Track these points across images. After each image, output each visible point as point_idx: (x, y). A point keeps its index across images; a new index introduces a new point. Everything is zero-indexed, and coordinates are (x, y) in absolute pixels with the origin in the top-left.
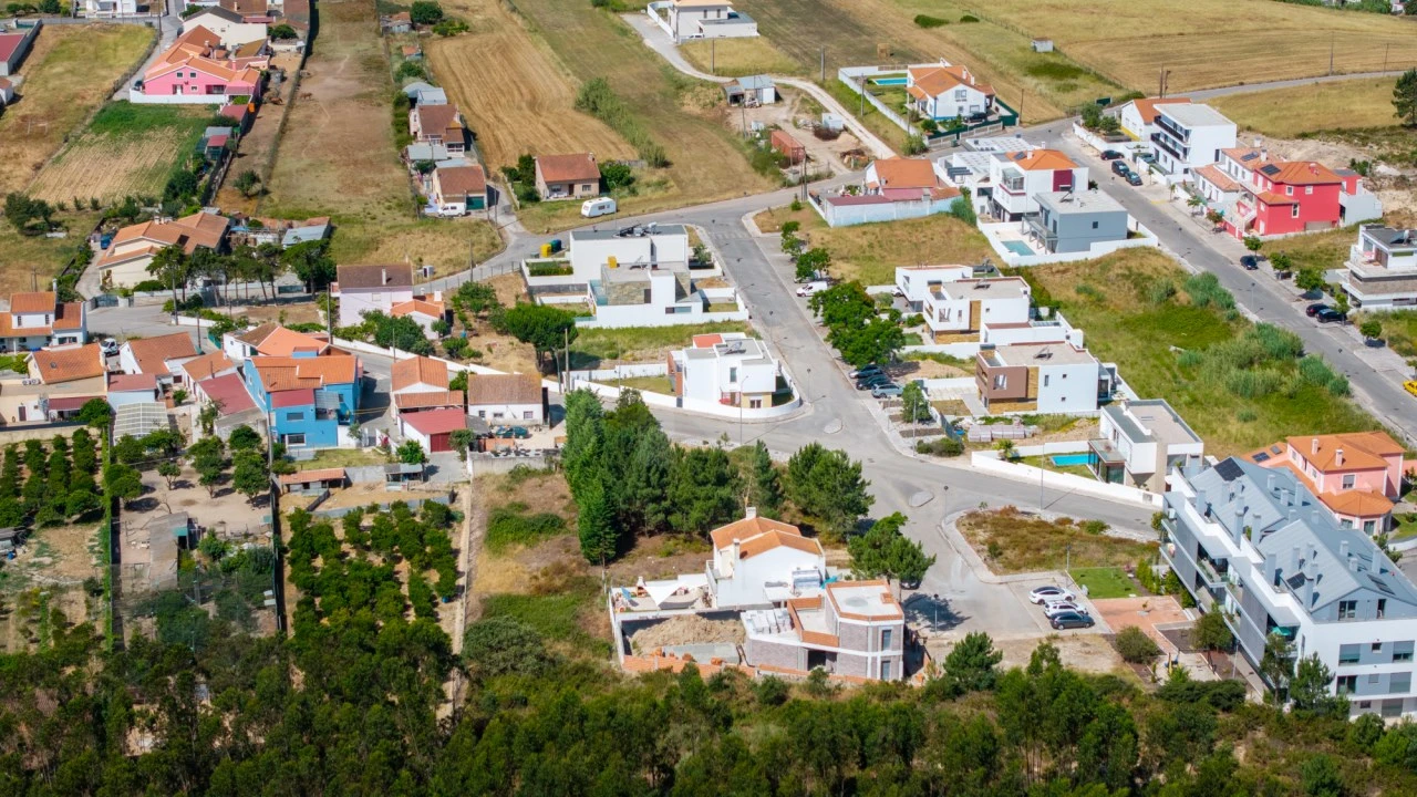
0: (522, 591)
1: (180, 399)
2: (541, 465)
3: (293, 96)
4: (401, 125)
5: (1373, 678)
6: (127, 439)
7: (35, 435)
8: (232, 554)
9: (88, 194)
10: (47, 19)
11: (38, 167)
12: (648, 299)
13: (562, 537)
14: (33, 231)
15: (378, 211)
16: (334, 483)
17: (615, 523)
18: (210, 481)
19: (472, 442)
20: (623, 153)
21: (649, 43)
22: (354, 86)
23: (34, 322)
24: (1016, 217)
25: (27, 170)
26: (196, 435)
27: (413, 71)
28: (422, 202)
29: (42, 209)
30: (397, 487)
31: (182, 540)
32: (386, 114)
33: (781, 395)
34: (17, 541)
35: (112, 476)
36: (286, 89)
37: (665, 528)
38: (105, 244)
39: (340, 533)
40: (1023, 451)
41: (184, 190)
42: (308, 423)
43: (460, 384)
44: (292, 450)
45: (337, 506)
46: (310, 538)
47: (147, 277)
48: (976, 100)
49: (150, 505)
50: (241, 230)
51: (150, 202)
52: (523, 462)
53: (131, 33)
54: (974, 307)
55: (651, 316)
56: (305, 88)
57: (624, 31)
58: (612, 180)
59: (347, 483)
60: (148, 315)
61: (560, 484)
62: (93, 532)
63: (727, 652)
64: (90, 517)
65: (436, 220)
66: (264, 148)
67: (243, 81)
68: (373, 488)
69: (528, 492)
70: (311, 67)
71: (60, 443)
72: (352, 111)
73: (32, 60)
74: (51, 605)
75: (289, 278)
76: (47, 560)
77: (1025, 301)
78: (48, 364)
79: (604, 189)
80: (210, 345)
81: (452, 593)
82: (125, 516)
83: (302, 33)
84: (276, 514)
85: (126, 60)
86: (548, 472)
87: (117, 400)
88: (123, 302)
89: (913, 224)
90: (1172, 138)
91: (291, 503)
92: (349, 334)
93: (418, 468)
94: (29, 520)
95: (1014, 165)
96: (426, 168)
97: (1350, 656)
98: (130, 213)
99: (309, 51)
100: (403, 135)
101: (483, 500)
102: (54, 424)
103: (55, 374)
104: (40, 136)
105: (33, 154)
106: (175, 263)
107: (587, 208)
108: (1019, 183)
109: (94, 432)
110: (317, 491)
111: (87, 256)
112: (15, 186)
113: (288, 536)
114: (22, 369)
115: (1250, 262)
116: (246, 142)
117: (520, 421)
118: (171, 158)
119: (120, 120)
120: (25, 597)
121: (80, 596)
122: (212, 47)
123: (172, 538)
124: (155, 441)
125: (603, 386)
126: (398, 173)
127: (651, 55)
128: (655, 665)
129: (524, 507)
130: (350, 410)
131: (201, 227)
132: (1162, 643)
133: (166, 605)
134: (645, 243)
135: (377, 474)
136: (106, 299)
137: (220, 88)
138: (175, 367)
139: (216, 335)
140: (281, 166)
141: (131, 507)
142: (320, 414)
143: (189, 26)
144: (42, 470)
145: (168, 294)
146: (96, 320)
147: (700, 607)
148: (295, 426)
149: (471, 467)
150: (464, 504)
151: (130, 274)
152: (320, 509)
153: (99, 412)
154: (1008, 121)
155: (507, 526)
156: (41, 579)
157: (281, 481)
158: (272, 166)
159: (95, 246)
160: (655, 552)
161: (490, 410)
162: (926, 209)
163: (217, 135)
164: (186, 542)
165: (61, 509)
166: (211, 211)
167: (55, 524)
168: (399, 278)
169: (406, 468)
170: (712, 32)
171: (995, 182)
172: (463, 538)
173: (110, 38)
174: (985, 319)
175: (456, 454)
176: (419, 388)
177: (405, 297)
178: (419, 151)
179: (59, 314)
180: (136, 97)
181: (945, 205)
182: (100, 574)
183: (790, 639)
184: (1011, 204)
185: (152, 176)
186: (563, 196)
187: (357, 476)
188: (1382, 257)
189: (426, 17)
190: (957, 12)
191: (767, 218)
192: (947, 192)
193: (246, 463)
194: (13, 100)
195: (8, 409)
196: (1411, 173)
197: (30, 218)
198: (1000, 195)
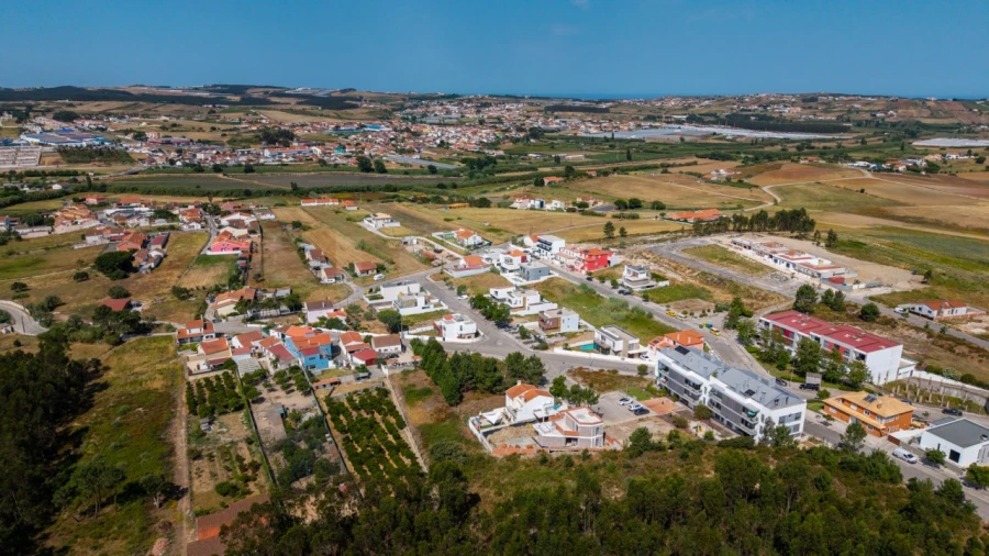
0: (430, 422)
1: (260, 355)
2: (413, 368)
3: (262, 251)
4: (303, 256)
6: (247, 375)
7: (206, 375)
8: (306, 418)
9: (201, 285)
10: (172, 232)
11: (179, 277)
12: (416, 305)
13: (433, 396)
14: (183, 298)
15: (305, 283)
16: (336, 383)
17: (459, 390)
18: (284, 388)
19: (380, 361)
20: (380, 261)
21: (369, 229)
23: (196, 331)
24: (512, 271)
25: (176, 278)
26: (272, 371)
27: (300, 240)
28: (320, 279)
29: (185, 291)
30: (360, 382)
31: (282, 415)
32: (295, 254)
33: (477, 334)
34: (210, 423)
35: (245, 391)
36: (259, 248)
38: (212, 301)
39: (346, 404)
40: (569, 346)
41: (235, 281)
42: (317, 361)
43: (368, 340)
44: (313, 371)
45: (340, 393)
46: (335, 408)
47: (233, 311)
48: (479, 239)
49: (262, 400)
50: (259, 292)
51: (224, 286)
52: (406, 368)
53: (200, 235)
54: (524, 299)
55: (418, 310)
56: (265, 247)
57: (360, 227)
58: (380, 269)
59: (340, 383)
60: (234, 325)
61: (422, 374)
62: (241, 415)
63: (529, 442)
64: (239, 408)
65: (326, 285)
66: (258, 266)
67: (245, 245)
68: (350, 385)
69: (412, 379)
70: (264, 241)
71: (217, 378)
72: (284, 254)
73: (169, 243)
74: (232, 451)
75: (283, 307)
76: (225, 430)
77: (538, 297)
78: (205, 346)
79: (378, 272)
80: (264, 334)
81: (402, 425)
82: (254, 406)
83: (258, 231)
84: (317, 399)
85: (201, 242)
86: (415, 371)
87: (237, 359)
88: (224, 321)
90: (546, 246)
91: (320, 394)
92: (315, 325)
93: (366, 374)
94: (213, 411)
95: (508, 256)
96: (318, 269)
98: (218, 290)
99: (261, 236)
100: (306, 262)
101: (396, 384)
102: (213, 370)
103: (210, 350)
104: (177, 267)
105: (177, 273)
106: (243, 305)
107: (376, 277)
108: (511, 260)
109: (230, 372)
110: (330, 388)
111: (206, 305)
112: (173, 283)
113: (326, 409)
114: (195, 350)
115: (589, 279)
116: (251, 264)
117: (394, 351)
118: (227, 271)
119: (205, 261)
120: (219, 449)
121: (244, 445)
122: (231, 236)
123: (278, 415)
124: (256, 374)
125: (419, 336)
127: (371, 233)
128: (507, 452)
129: (414, 386)
130: (330, 354)
131: (246, 292)
132: (684, 418)
133: (287, 447)
134: (406, 287)
135: (351, 378)
136: (218, 319)
137: (237, 249)
138: (256, 343)
139: (267, 330)
140: (267, 272)
141: (254, 402)
142: (321, 357)
143: (222, 231)
144: (212, 390)
145: (242, 316)
146: (217, 328)
148: (312, 362)
149: (385, 371)
150: (389, 386)
151: (224, 311)
152: (333, 395)
153: (230, 364)
154: (490, 244)
156: (224, 439)
157: (314, 385)
158: (263, 271)
159: (208, 302)
161: (383, 349)
162: (483, 271)
163: (241, 263)
164: (284, 416)
165: (226, 407)
166: (247, 287)
167: (225, 413)
168: (328, 305)
169: (361, 375)
170: (387, 226)
171: (502, 261)
172: (396, 400)
173: (194, 236)
174: (527, 303)
175: (376, 366)
176: (353, 343)
177: (331, 311)
178: (312, 264)
179: (205, 327)
180: (209, 253)
181: (488, 269)
182: (249, 433)
183: (557, 434)
184: (509, 267)
185: (222, 277)
186: (365, 274)
187: (343, 380)
188: (635, 275)
189: (297, 225)
190: (456, 218)
191: (435, 277)
192: (487, 266)
193: (299, 380)
194: (166, 256)
195: (192, 365)
196: (621, 250)
197: (181, 294)
198: (504, 265)
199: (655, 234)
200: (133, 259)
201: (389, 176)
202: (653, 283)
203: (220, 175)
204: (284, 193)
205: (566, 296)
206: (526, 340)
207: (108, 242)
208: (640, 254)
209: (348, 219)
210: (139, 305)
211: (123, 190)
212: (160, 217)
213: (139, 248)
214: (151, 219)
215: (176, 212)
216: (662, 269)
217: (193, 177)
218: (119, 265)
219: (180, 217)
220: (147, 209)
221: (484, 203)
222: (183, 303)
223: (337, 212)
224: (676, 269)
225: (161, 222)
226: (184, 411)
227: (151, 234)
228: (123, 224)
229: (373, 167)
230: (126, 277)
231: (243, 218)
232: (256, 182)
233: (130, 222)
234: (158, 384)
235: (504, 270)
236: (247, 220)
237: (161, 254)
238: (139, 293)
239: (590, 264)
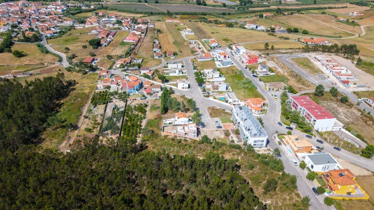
0: (153, 119)
1: (119, 85)
3: (143, 41)
4: (153, 46)
6: (111, 91)
7: (101, 90)
8: (120, 110)
9: (117, 54)
10: (118, 30)
11: (112, 50)
12: (176, 73)
13: (159, 110)
14: (110, 59)
15: (149, 58)
16: (134, 100)
17: (165, 108)
18: (119, 98)
19: (151, 94)
20: (177, 50)
21: (182, 35)
22: (149, 40)
23: (104, 74)
24: (219, 61)
25: (111, 50)
26: (119, 92)
27: (156, 38)
28: (154, 56)
29: (111, 56)
30: (141, 101)
31: (114, 108)
32: (152, 44)
33: (189, 87)
34: (94, 107)
35: (108, 97)
36: (142, 40)
41: (128, 54)
42: (133, 90)
43: (152, 85)
44: (130, 94)
45: (134, 104)
46: (129, 108)
48: (217, 44)
49: (111, 102)
50: (133, 60)
51: (123, 56)
52: (156, 98)
53: (127, 32)
54: (213, 75)
57: (180, 33)
58: (175, 54)
59: (136, 99)
60: (119, 72)
62: (104, 105)
63: (175, 132)
64: (104, 104)
65: (155, 59)
66: (138, 48)
67: (137, 39)
68: (138, 101)
69: (156, 103)
70: (146, 37)
71: (103, 92)
72: (148, 43)
73: (115, 35)
74: (96, 118)
75: (137, 67)
76: (97, 110)
77: (219, 74)
81: (144, 118)
82: (109, 103)
83: (145, 33)
84: (126, 104)
85: (125, 36)
86: (160, 99)
87: (111, 85)
88: (117, 70)
89: (207, 62)
90: (238, 50)
91: (128, 103)
92: (141, 76)
94: (97, 104)
96: (155, 52)
97: (255, 142)
98: (121, 57)
99: (145, 35)
101: (151, 103)
102: (104, 89)
103: (106, 81)
104: (114, 46)
105: (112, 48)
106: (124, 64)
107: (172, 58)
108: (220, 57)
109: (108, 90)
110: (132, 101)
111: (115, 63)
112: (109, 53)
113: (127, 108)
115: (246, 68)
116: (136, 47)
117: (158, 91)
118: (127, 49)
119: (123, 44)
120: (93, 116)
121: (100, 117)
122: (134, 35)
124: (114, 92)
125: (169, 85)
126: (152, 52)
127: (182, 37)
128: (166, 134)
129: (155, 105)
130: (138, 88)
131: (128, 59)
132: (231, 133)
133: (109, 119)
134: (176, 64)
135: (139, 99)
136: (115, 69)
137: (134, 40)
138: (120, 81)
139: (126, 76)
140: (139, 51)
142: (135, 89)
143: (133, 32)
144: (100, 96)
145: (121, 69)
146: (113, 72)
147: (173, 124)
148: (131, 91)
149: (151, 98)
150: (149, 104)
151: (118, 66)
152: (131, 104)
153: (109, 87)
154: (220, 47)
156: (96, 113)
157: (128, 99)
158: (138, 51)
159: (116, 61)
161: (154, 89)
162: (209, 60)
163: (133, 46)
165: (101, 102)
166: (130, 57)
167: (100, 104)
168: (148, 68)
169: (143, 98)
171: (218, 56)
172: (148, 109)
173: (124, 33)
174: (214, 77)
175: (149, 96)
176: (147, 86)
177: (149, 71)
178: (154, 49)
179: (107, 73)
180: (125, 41)
181: (211, 59)
182: (103, 113)
183: (183, 131)
185: (125, 52)
186: (169, 56)
188: (262, 69)
189: (159, 31)
190: (216, 32)
191: (191, 60)
192: (212, 57)
193: (124, 96)
195: (99, 86)
197: (109, 57)
198: (218, 58)
200: (101, 41)
203: (146, 4)
204: (164, 14)
205: (232, 75)
206: (204, 92)
207: (97, 33)
209: (178, 29)
210: (96, 60)
211: (112, 9)
212: (117, 23)
213: (105, 37)
214: (114, 24)
215: (123, 21)
217: (137, 4)
218: (97, 43)
219: (123, 24)
220: (115, 19)
222: (108, 61)
223: (176, 26)
225: (117, 26)
226: (90, 102)
227: (111, 31)
228: (105, 26)
230: (97, 48)
231: (143, 26)
232: (157, 8)
233: (107, 25)
234: (87, 91)
235: (217, 60)
237: (111, 40)
238: (98, 55)
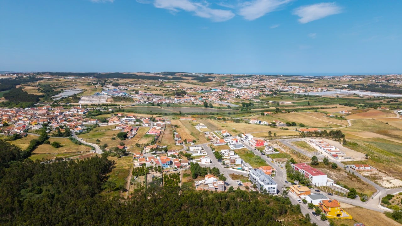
0: (186, 182)
1: (153, 163)
2: (188, 169)
3: (163, 134)
4: (174, 136)
5: (271, 191)
6: (148, 167)
7: (138, 167)
8: (158, 178)
9: (144, 143)
10: (139, 126)
11: (139, 141)
13: (190, 176)
15: (172, 145)
16: (168, 171)
17: (196, 175)
18: (155, 171)
19: (181, 167)
20: (195, 139)
22: (169, 133)
23: (138, 155)
24: (232, 145)
26: (154, 167)
27: (175, 131)
28: (176, 144)
29: (139, 144)
32: (172, 135)
33: (211, 162)
34: (136, 177)
35: (146, 171)
36: (163, 133)
37: (200, 175)
38: (145, 148)
39: (169, 176)
40: (234, 168)
41: (153, 143)
42: (165, 165)
43: (180, 161)
44: (164, 168)
45: (168, 173)
46: (166, 177)
47: (150, 151)
48: (228, 134)
49: (150, 174)
50: (158, 146)
51: (150, 144)
52: (186, 169)
53: (148, 128)
54: (229, 154)
55: (198, 154)
56: (165, 133)
57: (194, 127)
58: (194, 141)
59: (169, 171)
60: (149, 155)
61: (190, 171)
63: (207, 188)
64: (144, 175)
65: (177, 145)
66: (161, 139)
67: (159, 132)
68: (172, 172)
69: (187, 172)
70: (165, 131)
71: (141, 167)
72: (169, 135)
73: (138, 130)
74: (140, 184)
75: (163, 151)
76: (139, 179)
77: (234, 153)
78: (140, 160)
79: (193, 142)
80: (156, 158)
81: (180, 182)
82: (147, 175)
83: (164, 128)
84: (162, 174)
85: (147, 130)
86: (189, 170)
87: (147, 163)
88: (147, 153)
89: (223, 146)
90: (247, 137)
91: (164, 173)
92: (169, 156)
94: (138, 175)
95: (232, 140)
96: (176, 140)
97: (269, 189)
98: (148, 145)
99: (165, 129)
100: (174, 138)
101: (182, 173)
102: (140, 166)
103: (141, 161)
104: (139, 137)
105: (138, 139)
106: (152, 150)
107: (192, 144)
108: (233, 142)
109: (144, 166)
110: (166, 172)
111: (143, 149)
112: (136, 142)
113: (163, 177)
114: (137, 160)
115: (255, 149)
116: (159, 138)
117: (186, 165)
118: (152, 140)
119: (147, 136)
120: (137, 183)
121: (143, 183)
122: (155, 129)
123: (152, 177)
124: (150, 167)
125: (194, 161)
126: (173, 141)
127: (197, 130)
128: (200, 189)
129: (186, 173)
130: (169, 164)
131: (155, 146)
132: (250, 187)
133: (151, 184)
134: (197, 147)
135: (172, 170)
136: (145, 153)
137: (156, 133)
138: (152, 160)
139: (156, 157)
140: (163, 140)
141: (148, 174)
142: (167, 164)
143: (153, 127)
144: (139, 170)
145: (151, 153)
146: (144, 155)
147: (204, 183)
148: (164, 166)
149: (181, 169)
150: (181, 173)
151: (148, 151)
152: (167, 174)
153: (145, 164)
154: (231, 136)
155: (185, 175)
156: (139, 181)
157: (163, 171)
158: (161, 140)
159: (144, 148)
160: (199, 178)
161: (183, 164)
162: (224, 144)
163: (156, 137)
164: (153, 177)
165: (141, 174)
166: (156, 145)
167: (140, 176)
168: (174, 151)
169: (175, 170)
170: (203, 127)
171: (230, 142)
172: (181, 176)
173: (146, 128)
174: (230, 155)
175: (180, 168)
176: (176, 162)
177: (175, 153)
178: (176, 139)
179: (141, 155)
180: (148, 134)
181: (225, 144)
182: (145, 181)
183: (213, 187)
184: (232, 144)
185: (150, 141)
186: (189, 143)
187: (170, 170)
188: (268, 149)
189: (176, 126)
190: (225, 126)
191: (209, 145)
192: (226, 143)
193: (159, 169)
194: (136, 134)
195: (136, 164)
196: (270, 141)
197: (138, 145)
198: (231, 143)
199: (287, 136)
200: (127, 134)
201: (213, 109)
202: (274, 152)
203: (159, 107)
204: (177, 114)
205: (245, 154)
206: (224, 165)
207: (122, 129)
208: (276, 143)
209: (192, 125)
210: (127, 148)
211: (129, 112)
212: (138, 122)
213: (130, 131)
214: (135, 122)
215: (142, 120)
216: (281, 148)
217: (150, 108)
218: (124, 136)
219: (143, 122)
220: (135, 119)
221: (237, 121)
222: (138, 148)
223: (190, 122)
224: (285, 148)
225: (137, 123)
226: (131, 174)
227: (134, 127)
228: (127, 123)
229: (209, 105)
230: (125, 140)
231: (161, 123)
232: (170, 110)
233: (129, 123)
234: (127, 168)
235: (230, 144)
236: (162, 124)
237: (135, 133)
238: (127, 144)
239: (257, 145)
